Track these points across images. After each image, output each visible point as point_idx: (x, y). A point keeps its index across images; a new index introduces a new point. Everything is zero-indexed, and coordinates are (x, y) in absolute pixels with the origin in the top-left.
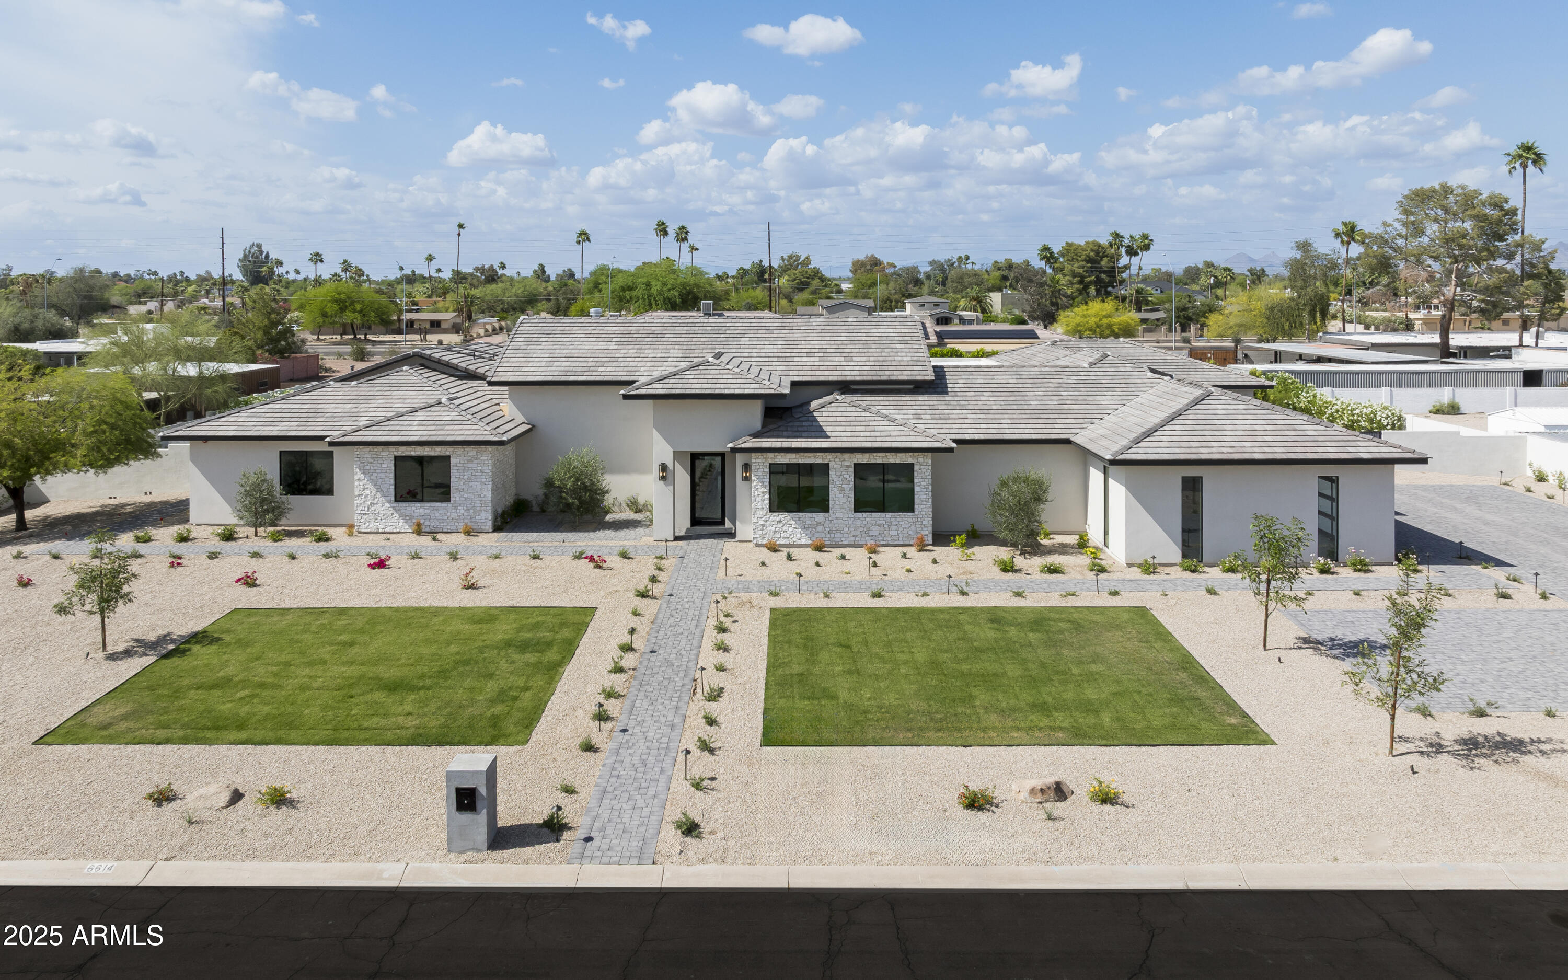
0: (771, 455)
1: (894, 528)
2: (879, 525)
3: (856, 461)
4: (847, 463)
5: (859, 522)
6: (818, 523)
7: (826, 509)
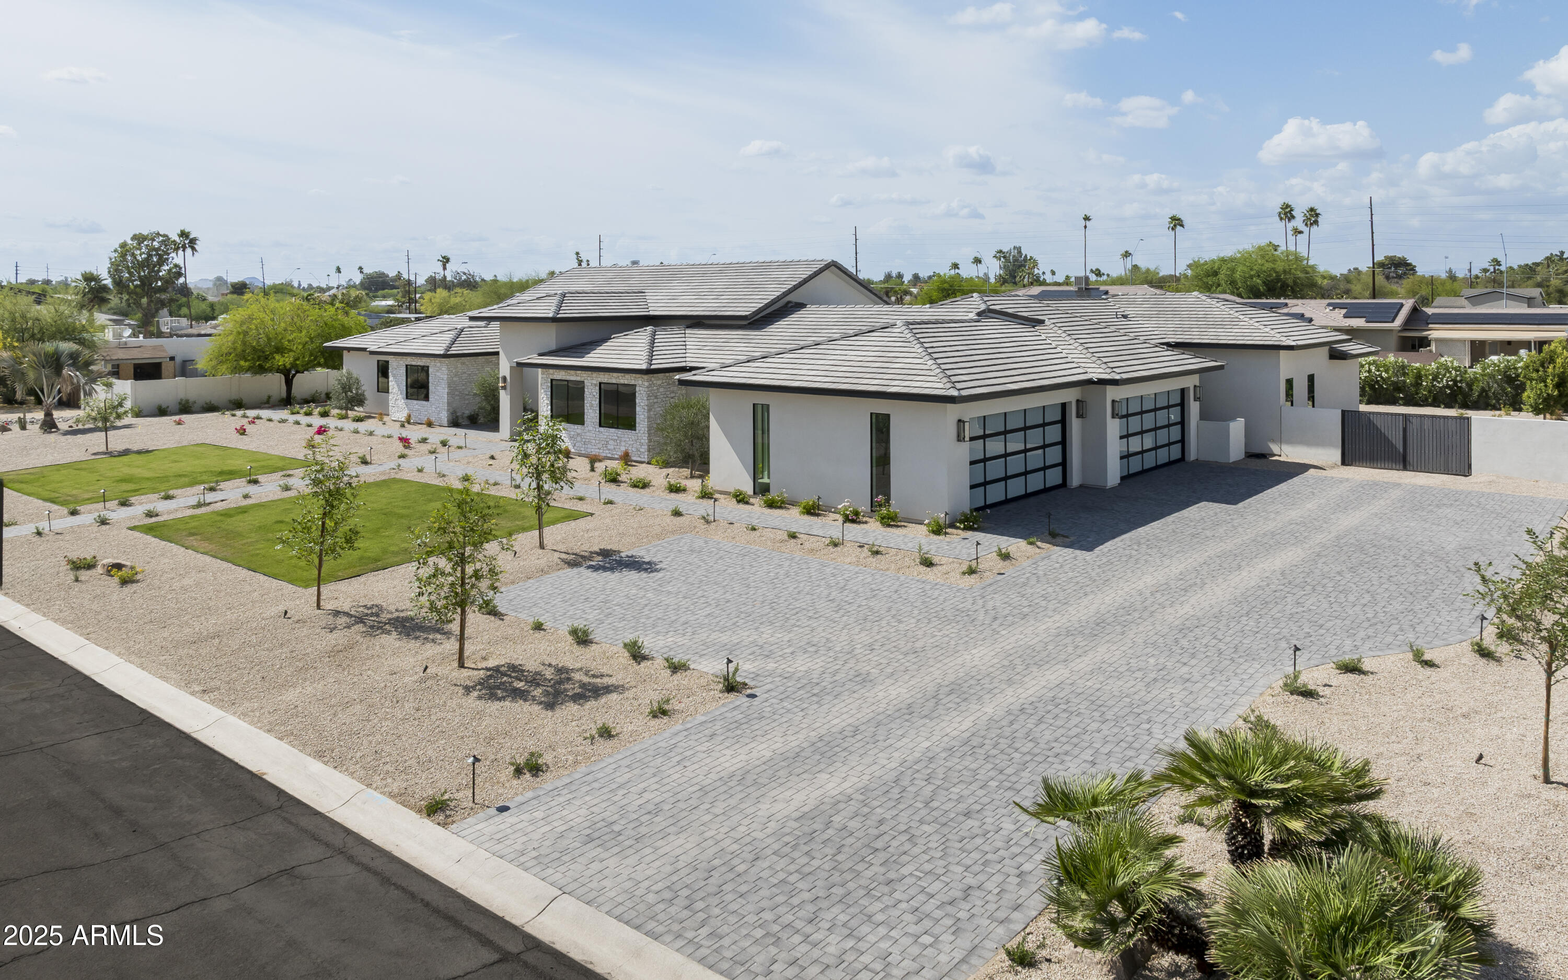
0: (551, 371)
1: (623, 444)
2: (614, 440)
3: (600, 380)
4: (594, 382)
5: (601, 436)
6: (578, 434)
7: (582, 423)
